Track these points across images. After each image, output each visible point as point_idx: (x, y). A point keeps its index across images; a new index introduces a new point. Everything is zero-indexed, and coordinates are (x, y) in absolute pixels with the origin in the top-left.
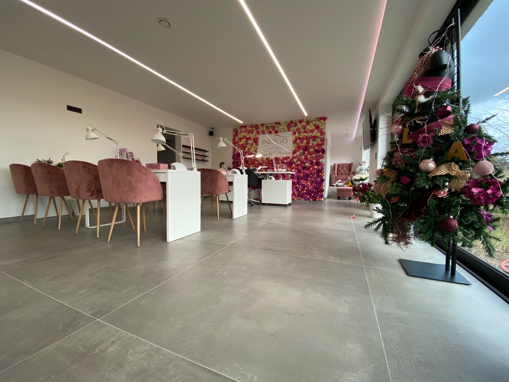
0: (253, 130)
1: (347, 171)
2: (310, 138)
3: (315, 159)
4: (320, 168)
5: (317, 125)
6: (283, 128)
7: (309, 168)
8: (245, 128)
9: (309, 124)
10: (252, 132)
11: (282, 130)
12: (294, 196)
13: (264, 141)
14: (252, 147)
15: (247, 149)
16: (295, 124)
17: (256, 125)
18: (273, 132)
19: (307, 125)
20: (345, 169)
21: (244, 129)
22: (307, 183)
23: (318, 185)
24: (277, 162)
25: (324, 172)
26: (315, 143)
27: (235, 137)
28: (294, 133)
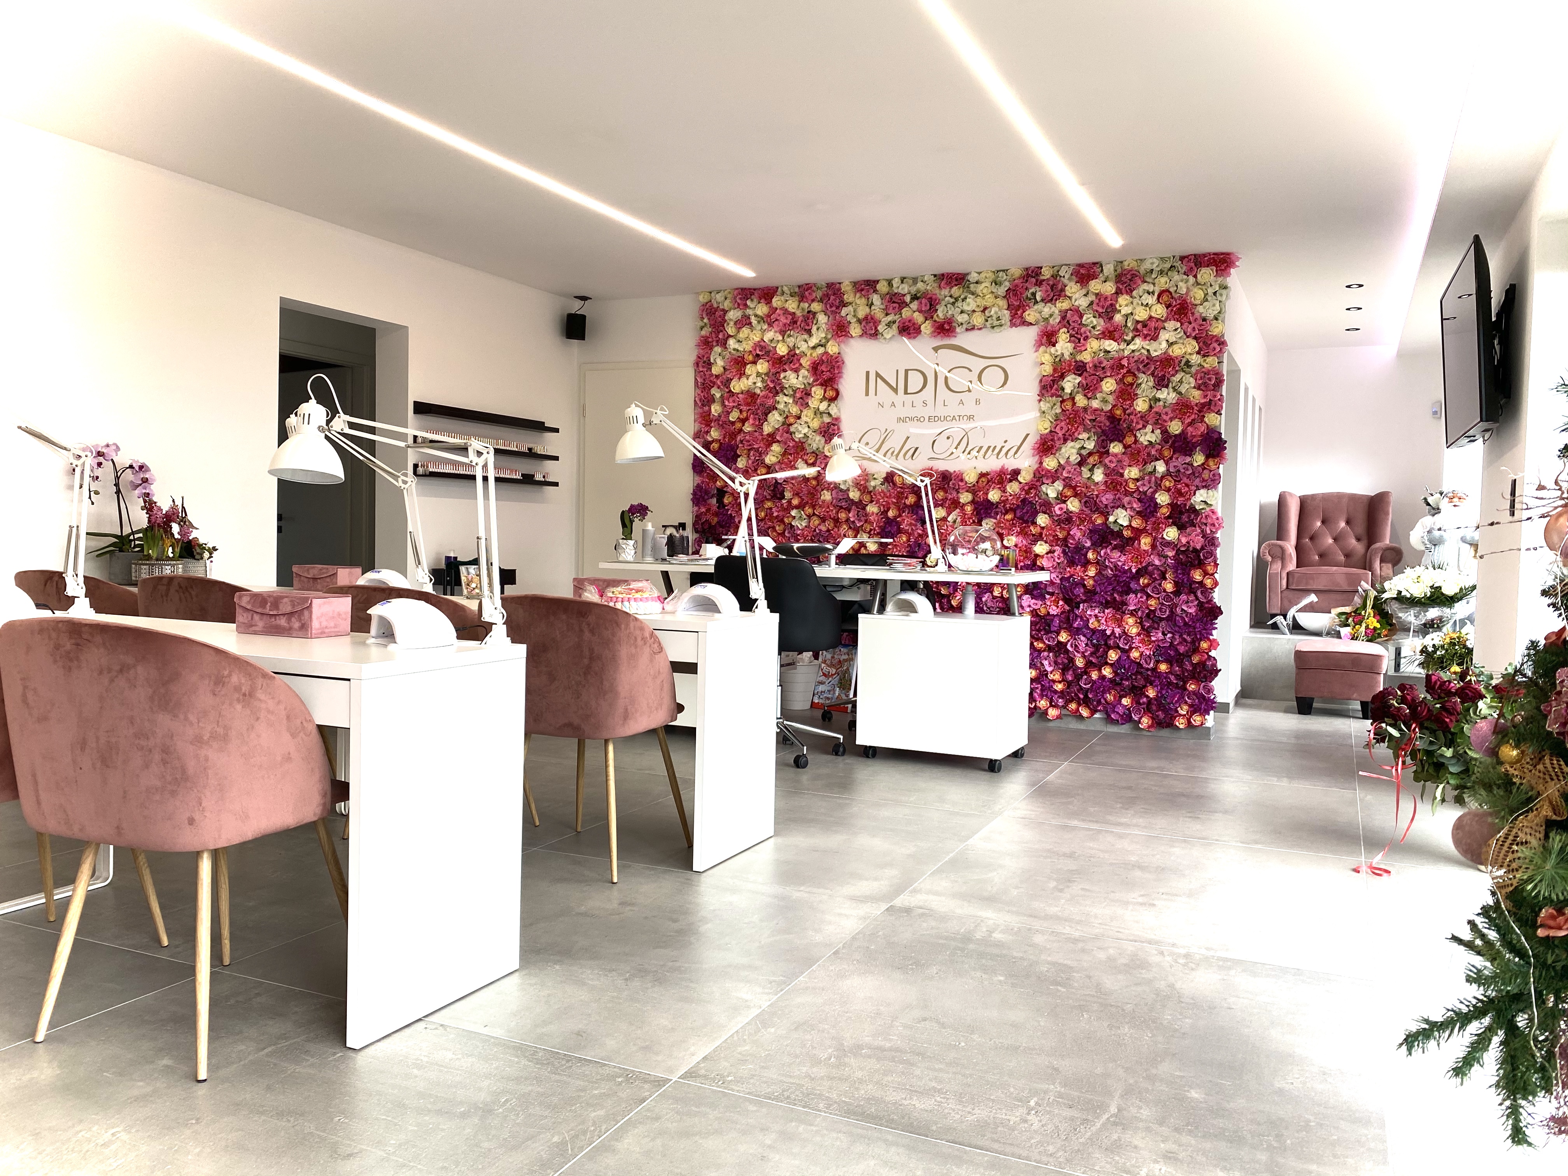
0: (811, 316)
1: (1353, 541)
2: (1138, 369)
3: (1168, 490)
4: (1198, 542)
5: (1176, 296)
6: (985, 309)
7: (1130, 541)
8: (769, 301)
9: (1132, 291)
10: (805, 324)
11: (978, 320)
12: (1042, 696)
13: (872, 377)
14: (805, 412)
15: (774, 420)
16: (1052, 287)
17: (830, 286)
18: (927, 328)
19: (1118, 292)
20: (1343, 524)
21: (762, 309)
22: (1120, 623)
23: (1185, 640)
24: (944, 500)
25: (1216, 565)
26: (1167, 396)
27: (711, 349)
28: (1048, 338)
